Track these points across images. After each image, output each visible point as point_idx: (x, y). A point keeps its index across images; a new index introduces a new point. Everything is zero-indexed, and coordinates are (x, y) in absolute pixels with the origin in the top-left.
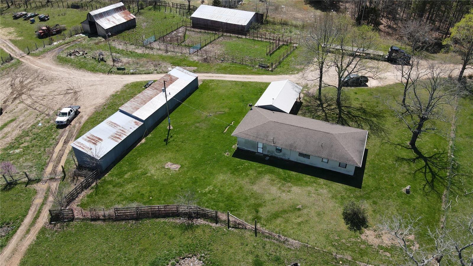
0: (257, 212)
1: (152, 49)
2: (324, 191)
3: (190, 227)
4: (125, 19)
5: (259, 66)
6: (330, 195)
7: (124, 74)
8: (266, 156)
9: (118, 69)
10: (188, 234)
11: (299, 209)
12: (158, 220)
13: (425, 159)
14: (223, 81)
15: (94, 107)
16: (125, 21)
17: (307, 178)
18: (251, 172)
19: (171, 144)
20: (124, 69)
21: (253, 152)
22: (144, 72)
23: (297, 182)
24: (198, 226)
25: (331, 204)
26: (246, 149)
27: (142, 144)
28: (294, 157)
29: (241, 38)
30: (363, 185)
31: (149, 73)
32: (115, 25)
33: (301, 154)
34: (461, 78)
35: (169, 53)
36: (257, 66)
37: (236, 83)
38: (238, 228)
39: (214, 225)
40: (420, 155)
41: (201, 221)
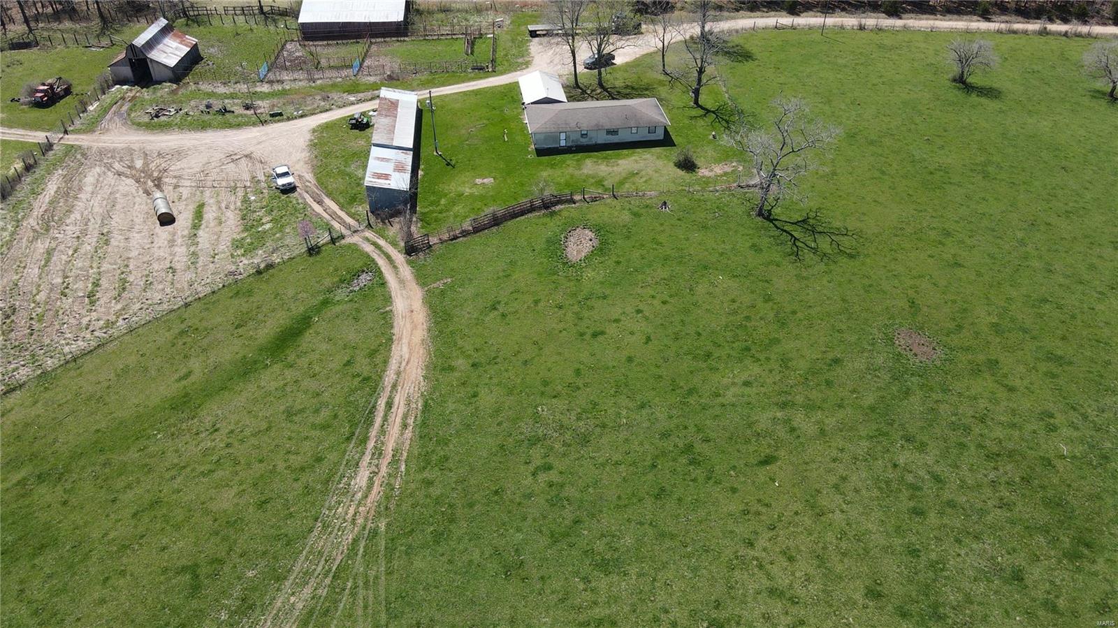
0: (603, 186)
1: (281, 82)
2: (648, 156)
3: (553, 214)
4: (186, 45)
5: (472, 69)
6: (655, 157)
7: (289, 119)
8: (570, 147)
9: (272, 115)
10: (557, 218)
11: (637, 173)
12: (518, 219)
13: (713, 112)
14: (447, 96)
15: (302, 163)
16: (189, 49)
17: (625, 152)
18: (569, 162)
19: (458, 165)
20: (281, 114)
21: (554, 148)
22: (318, 111)
23: (618, 157)
24: (560, 211)
25: (660, 163)
26: (546, 147)
27: (424, 176)
28: (602, 138)
29: (404, 41)
30: (676, 144)
31: (327, 110)
32: (180, 58)
33: (609, 132)
34: (704, 36)
35: (319, 82)
36: (469, 70)
37: (464, 93)
38: (597, 201)
39: (573, 205)
40: (708, 111)
41: (558, 207)
